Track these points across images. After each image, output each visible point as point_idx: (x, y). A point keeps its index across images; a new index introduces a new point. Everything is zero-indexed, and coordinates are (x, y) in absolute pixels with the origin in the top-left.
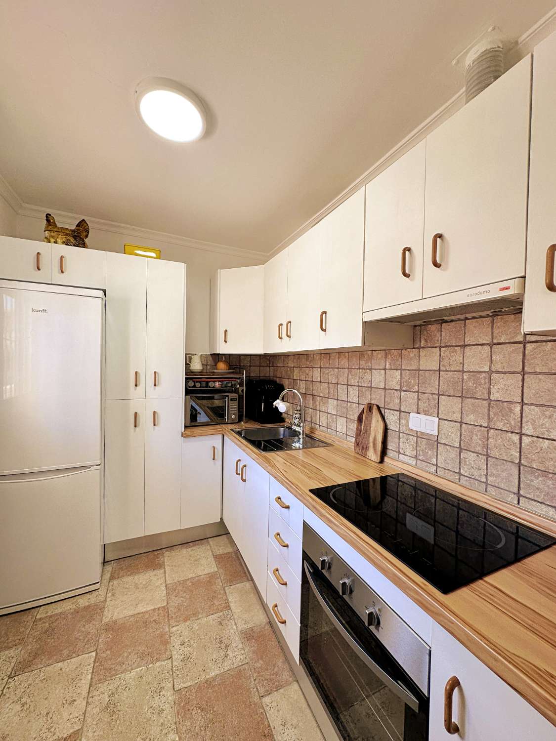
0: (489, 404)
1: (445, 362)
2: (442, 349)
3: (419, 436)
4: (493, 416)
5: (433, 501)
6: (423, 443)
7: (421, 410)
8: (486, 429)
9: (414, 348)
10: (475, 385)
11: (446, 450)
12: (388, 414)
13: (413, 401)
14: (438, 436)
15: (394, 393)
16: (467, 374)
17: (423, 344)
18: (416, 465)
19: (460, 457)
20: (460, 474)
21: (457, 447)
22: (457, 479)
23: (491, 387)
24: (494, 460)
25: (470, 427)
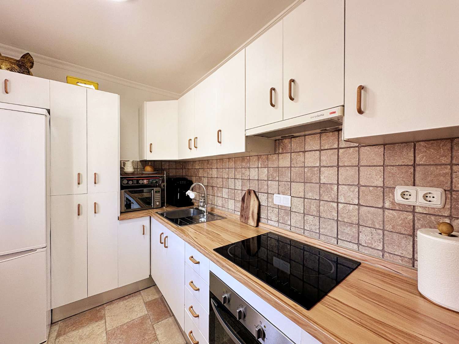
0: (320, 186)
1: (294, 162)
2: (292, 154)
3: (280, 208)
4: (322, 193)
5: (289, 247)
6: (282, 213)
7: (280, 192)
8: (318, 201)
9: (275, 154)
10: (311, 175)
11: (295, 216)
12: (260, 195)
13: (276, 187)
14: (291, 207)
15: (264, 182)
16: (307, 168)
17: (280, 151)
18: (278, 226)
19: (304, 219)
20: (304, 229)
21: (302, 213)
22: (302, 232)
23: (321, 176)
24: (323, 219)
25: (309, 200)
